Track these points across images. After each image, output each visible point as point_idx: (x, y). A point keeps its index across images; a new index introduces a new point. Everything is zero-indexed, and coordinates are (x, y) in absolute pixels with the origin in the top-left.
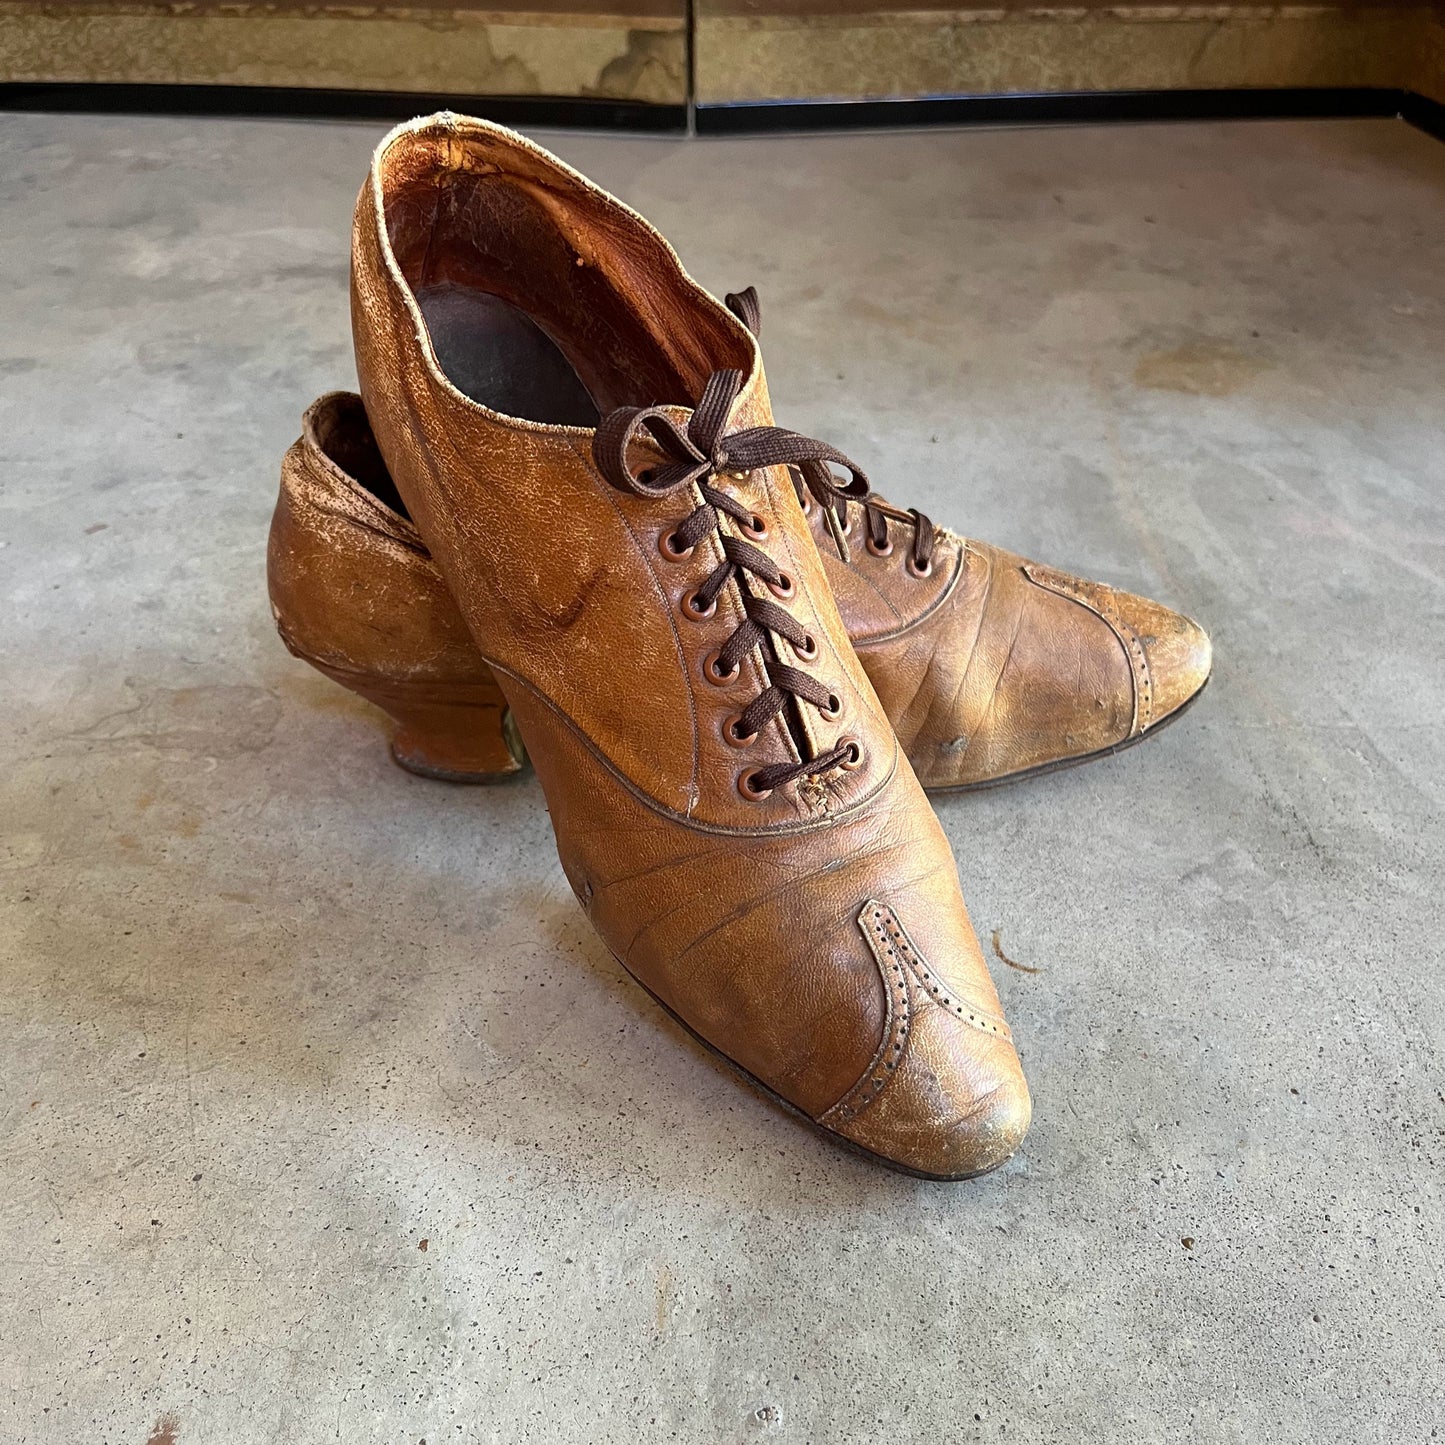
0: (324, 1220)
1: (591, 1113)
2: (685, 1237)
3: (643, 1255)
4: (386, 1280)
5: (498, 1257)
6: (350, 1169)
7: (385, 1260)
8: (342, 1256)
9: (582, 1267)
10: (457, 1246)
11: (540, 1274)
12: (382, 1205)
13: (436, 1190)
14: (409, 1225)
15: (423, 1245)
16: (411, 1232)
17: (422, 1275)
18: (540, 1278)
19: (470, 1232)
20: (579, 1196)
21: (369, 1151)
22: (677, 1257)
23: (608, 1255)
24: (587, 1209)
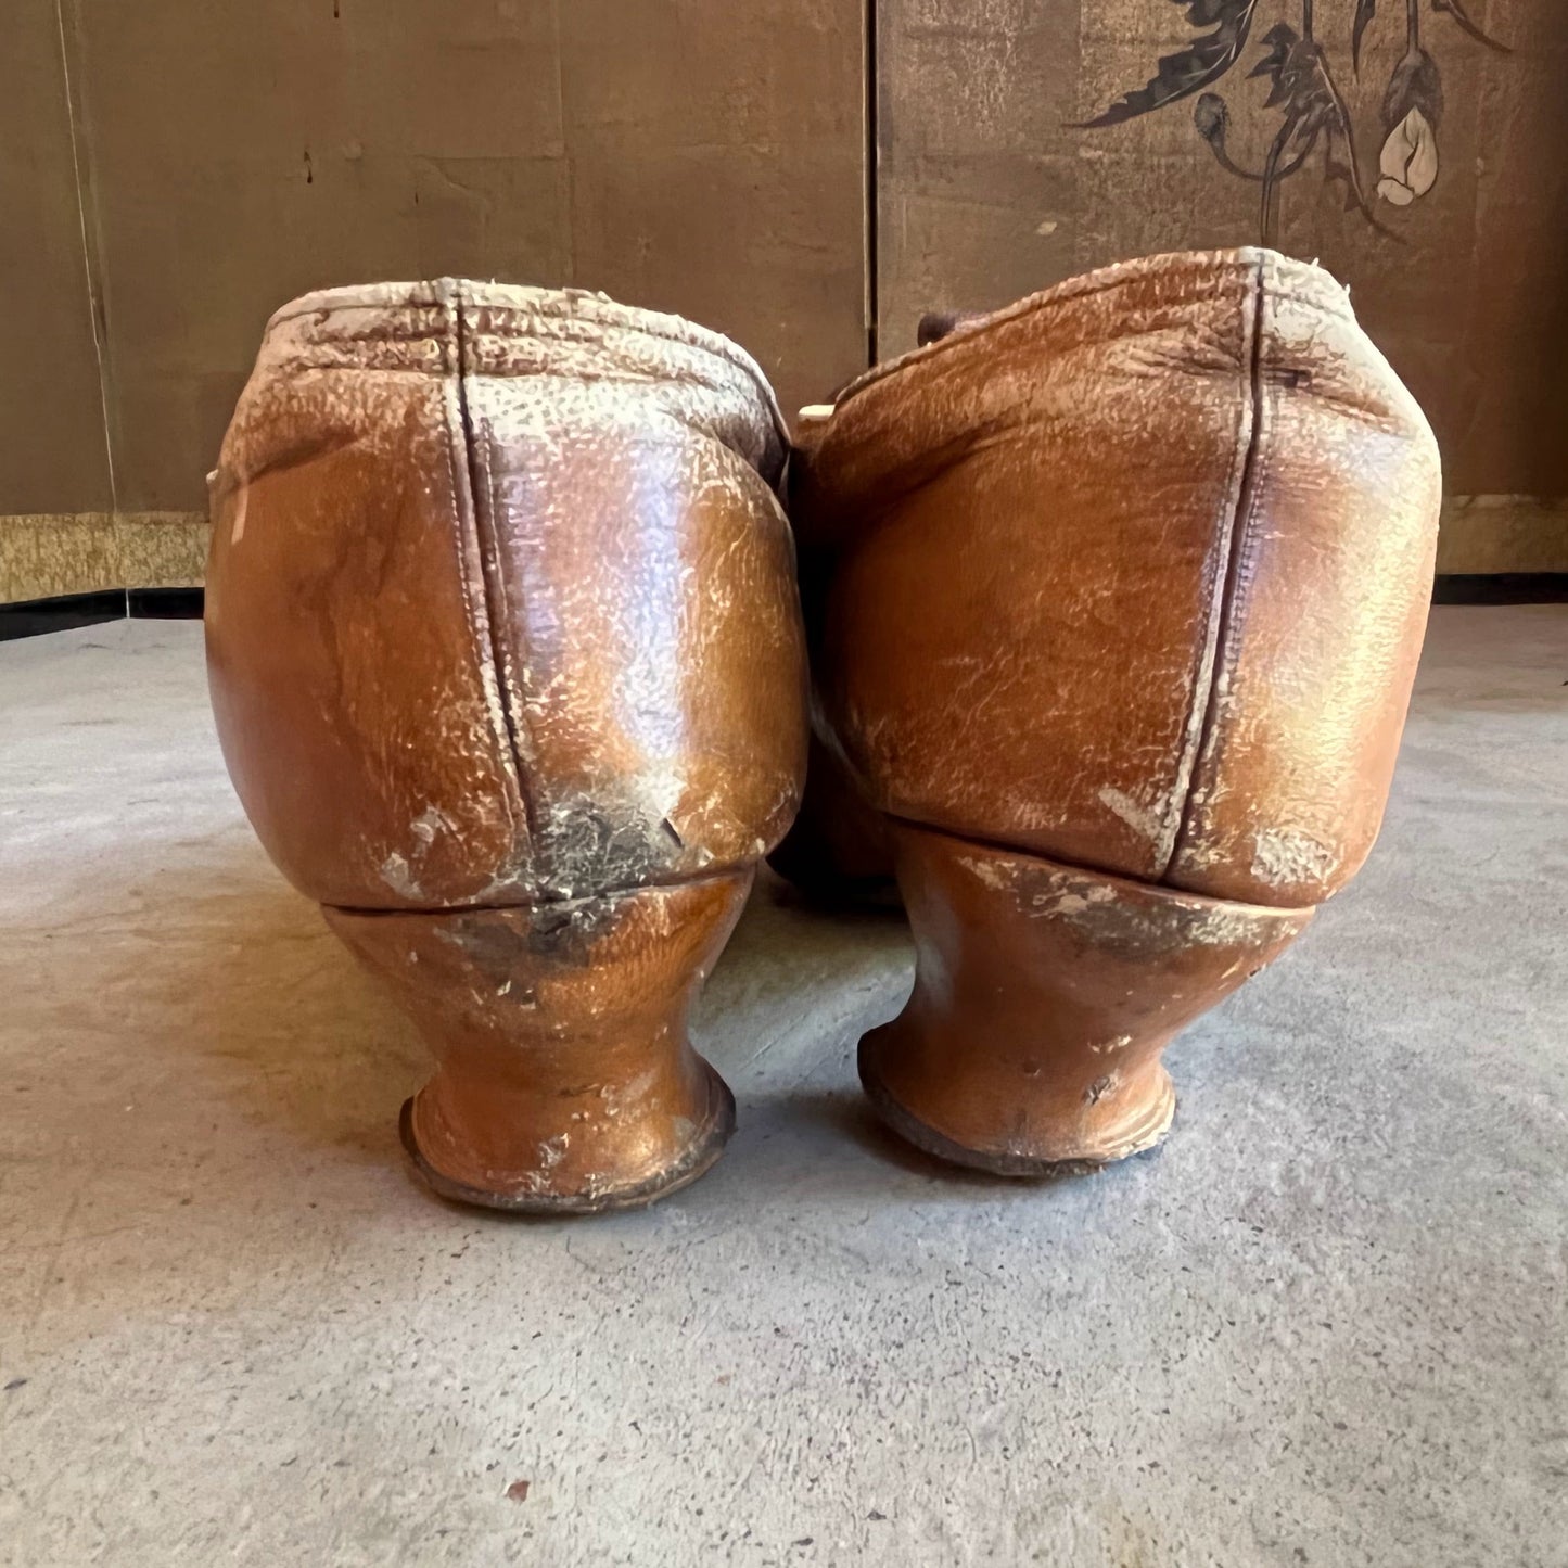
0: (287, 1448)
1: (888, 1284)
2: (1154, 1465)
3: (1061, 1499)
4: (416, 1555)
5: (699, 1512)
6: (363, 1368)
7: (419, 1518)
8: (315, 1510)
9: (914, 1526)
10: (600, 1492)
11: (808, 1541)
12: (428, 1422)
13: (554, 1399)
14: (486, 1455)
15: (519, 1490)
16: (490, 1467)
17: (508, 1546)
18: (809, 1550)
19: (629, 1468)
20: (883, 1404)
21: (412, 1342)
22: (1145, 1500)
23: (973, 1503)
24: (907, 1426)
